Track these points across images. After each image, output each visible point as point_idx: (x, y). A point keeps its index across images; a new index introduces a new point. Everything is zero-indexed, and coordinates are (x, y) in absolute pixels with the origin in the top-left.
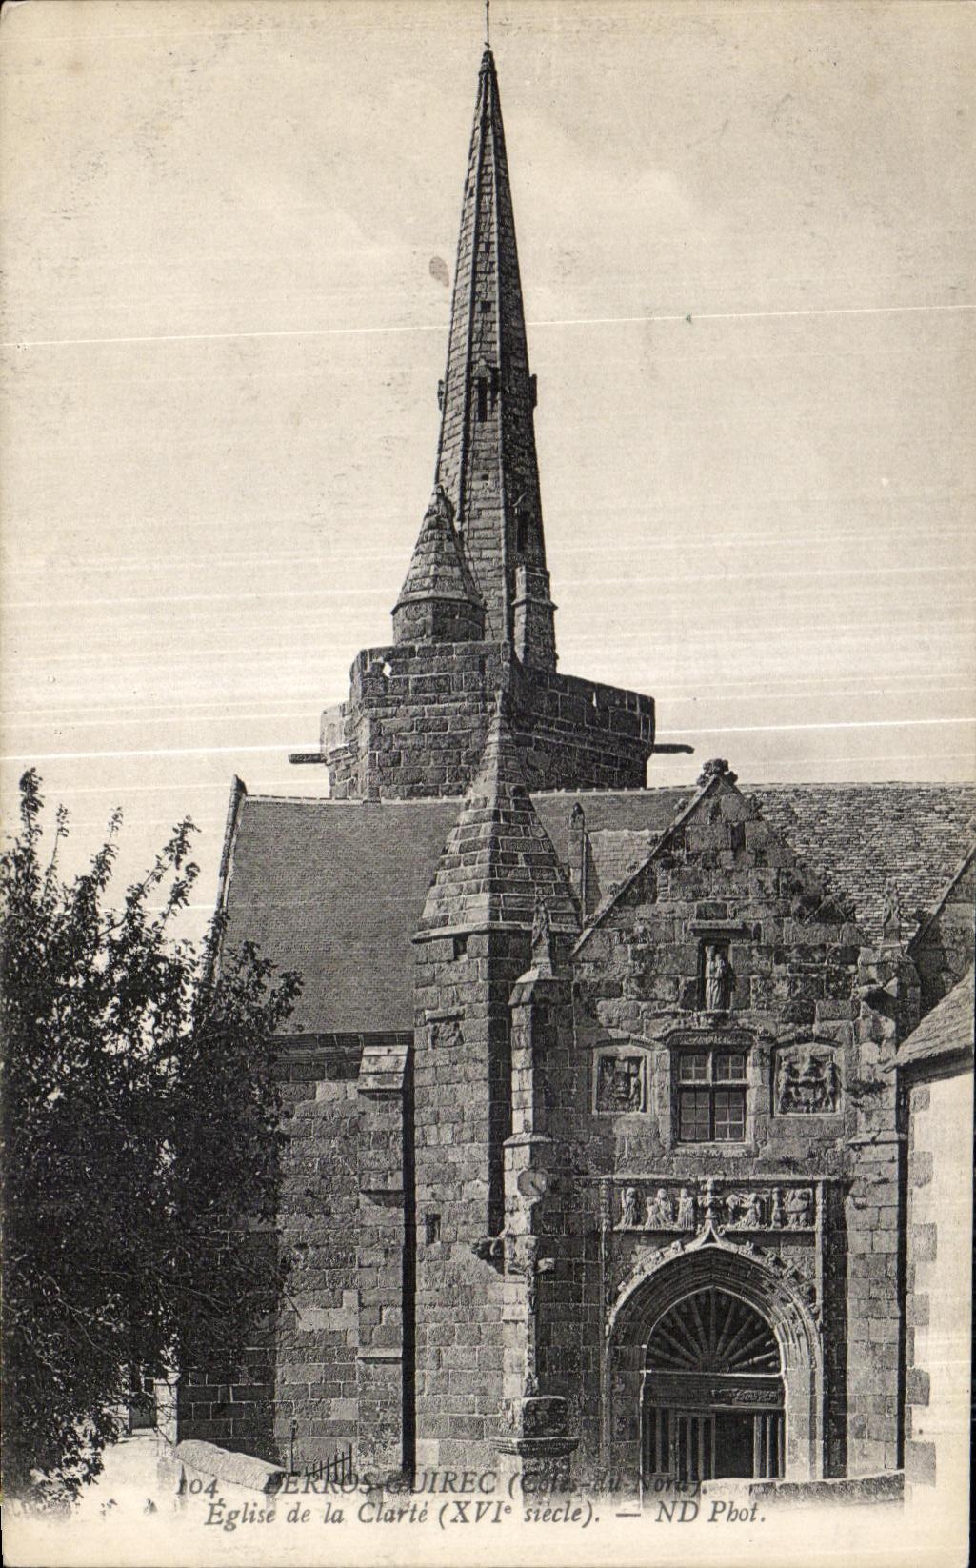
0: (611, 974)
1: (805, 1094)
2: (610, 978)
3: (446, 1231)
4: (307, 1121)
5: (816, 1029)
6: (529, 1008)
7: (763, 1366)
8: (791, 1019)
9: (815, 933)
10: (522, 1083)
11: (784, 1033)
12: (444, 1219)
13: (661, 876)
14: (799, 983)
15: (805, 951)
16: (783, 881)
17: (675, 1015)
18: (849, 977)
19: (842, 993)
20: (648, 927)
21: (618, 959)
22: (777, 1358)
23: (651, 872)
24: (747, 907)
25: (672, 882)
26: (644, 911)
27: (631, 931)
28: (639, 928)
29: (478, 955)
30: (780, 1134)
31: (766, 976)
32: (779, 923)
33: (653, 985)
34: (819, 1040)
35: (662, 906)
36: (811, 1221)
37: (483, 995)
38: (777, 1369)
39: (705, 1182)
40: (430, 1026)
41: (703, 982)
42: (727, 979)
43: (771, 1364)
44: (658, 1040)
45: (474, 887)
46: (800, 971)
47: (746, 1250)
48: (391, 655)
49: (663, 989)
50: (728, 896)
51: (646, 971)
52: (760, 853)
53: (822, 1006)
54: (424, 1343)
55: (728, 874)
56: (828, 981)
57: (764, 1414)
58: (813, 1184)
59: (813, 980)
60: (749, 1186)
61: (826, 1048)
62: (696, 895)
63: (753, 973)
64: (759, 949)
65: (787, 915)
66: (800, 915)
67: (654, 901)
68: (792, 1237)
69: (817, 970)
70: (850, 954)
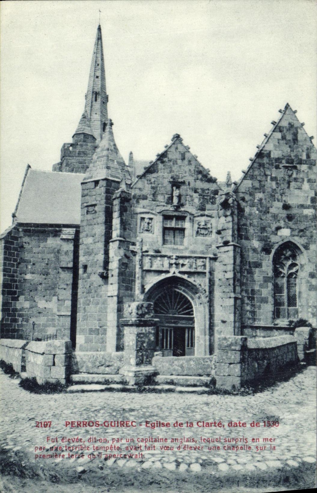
0: (144, 192)
1: (203, 231)
2: (144, 194)
3: (89, 270)
4: (44, 249)
5: (206, 212)
6: (119, 199)
7: (189, 313)
8: (199, 209)
9: (206, 185)
10: (116, 222)
11: (197, 213)
12: (88, 266)
13: (160, 166)
14: (201, 199)
15: (203, 190)
16: (197, 169)
17: (164, 206)
18: (216, 198)
19: (213, 203)
20: (156, 180)
21: (146, 189)
22: (192, 311)
23: (157, 164)
24: (186, 176)
25: (163, 167)
26: (154, 175)
27: (150, 180)
28: (153, 180)
29: (103, 186)
30: (196, 243)
31: (191, 196)
32: (195, 182)
33: (157, 197)
34: (207, 216)
35: (160, 174)
36: (205, 268)
37: (104, 198)
38: (193, 314)
39: (172, 256)
40: (86, 208)
41: (172, 197)
42: (179, 197)
43: (191, 313)
44: (159, 213)
45: (101, 168)
46: (201, 196)
47: (185, 277)
48: (72, 145)
49: (160, 198)
50: (180, 173)
51: (155, 192)
52: (190, 161)
53: (208, 206)
54: (80, 305)
55: (180, 166)
56: (210, 199)
57: (189, 328)
58: (205, 258)
59: (206, 199)
60: (186, 258)
61: (209, 218)
62: (171, 172)
63: (187, 195)
64: (190, 189)
65: (198, 179)
66: (201, 180)
67: (158, 172)
68: (199, 273)
69: (207, 196)
70: (216, 192)
